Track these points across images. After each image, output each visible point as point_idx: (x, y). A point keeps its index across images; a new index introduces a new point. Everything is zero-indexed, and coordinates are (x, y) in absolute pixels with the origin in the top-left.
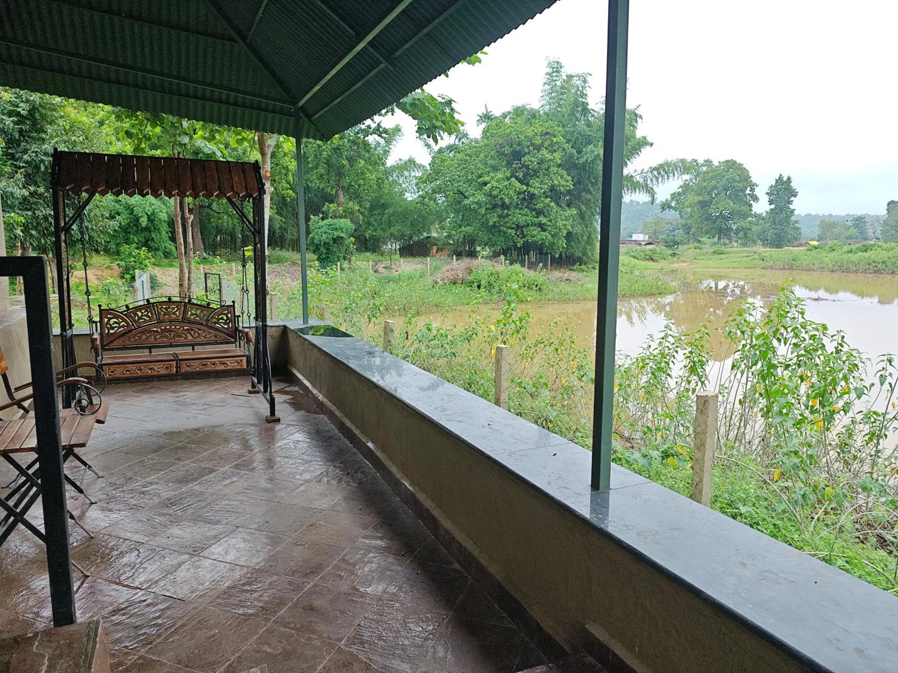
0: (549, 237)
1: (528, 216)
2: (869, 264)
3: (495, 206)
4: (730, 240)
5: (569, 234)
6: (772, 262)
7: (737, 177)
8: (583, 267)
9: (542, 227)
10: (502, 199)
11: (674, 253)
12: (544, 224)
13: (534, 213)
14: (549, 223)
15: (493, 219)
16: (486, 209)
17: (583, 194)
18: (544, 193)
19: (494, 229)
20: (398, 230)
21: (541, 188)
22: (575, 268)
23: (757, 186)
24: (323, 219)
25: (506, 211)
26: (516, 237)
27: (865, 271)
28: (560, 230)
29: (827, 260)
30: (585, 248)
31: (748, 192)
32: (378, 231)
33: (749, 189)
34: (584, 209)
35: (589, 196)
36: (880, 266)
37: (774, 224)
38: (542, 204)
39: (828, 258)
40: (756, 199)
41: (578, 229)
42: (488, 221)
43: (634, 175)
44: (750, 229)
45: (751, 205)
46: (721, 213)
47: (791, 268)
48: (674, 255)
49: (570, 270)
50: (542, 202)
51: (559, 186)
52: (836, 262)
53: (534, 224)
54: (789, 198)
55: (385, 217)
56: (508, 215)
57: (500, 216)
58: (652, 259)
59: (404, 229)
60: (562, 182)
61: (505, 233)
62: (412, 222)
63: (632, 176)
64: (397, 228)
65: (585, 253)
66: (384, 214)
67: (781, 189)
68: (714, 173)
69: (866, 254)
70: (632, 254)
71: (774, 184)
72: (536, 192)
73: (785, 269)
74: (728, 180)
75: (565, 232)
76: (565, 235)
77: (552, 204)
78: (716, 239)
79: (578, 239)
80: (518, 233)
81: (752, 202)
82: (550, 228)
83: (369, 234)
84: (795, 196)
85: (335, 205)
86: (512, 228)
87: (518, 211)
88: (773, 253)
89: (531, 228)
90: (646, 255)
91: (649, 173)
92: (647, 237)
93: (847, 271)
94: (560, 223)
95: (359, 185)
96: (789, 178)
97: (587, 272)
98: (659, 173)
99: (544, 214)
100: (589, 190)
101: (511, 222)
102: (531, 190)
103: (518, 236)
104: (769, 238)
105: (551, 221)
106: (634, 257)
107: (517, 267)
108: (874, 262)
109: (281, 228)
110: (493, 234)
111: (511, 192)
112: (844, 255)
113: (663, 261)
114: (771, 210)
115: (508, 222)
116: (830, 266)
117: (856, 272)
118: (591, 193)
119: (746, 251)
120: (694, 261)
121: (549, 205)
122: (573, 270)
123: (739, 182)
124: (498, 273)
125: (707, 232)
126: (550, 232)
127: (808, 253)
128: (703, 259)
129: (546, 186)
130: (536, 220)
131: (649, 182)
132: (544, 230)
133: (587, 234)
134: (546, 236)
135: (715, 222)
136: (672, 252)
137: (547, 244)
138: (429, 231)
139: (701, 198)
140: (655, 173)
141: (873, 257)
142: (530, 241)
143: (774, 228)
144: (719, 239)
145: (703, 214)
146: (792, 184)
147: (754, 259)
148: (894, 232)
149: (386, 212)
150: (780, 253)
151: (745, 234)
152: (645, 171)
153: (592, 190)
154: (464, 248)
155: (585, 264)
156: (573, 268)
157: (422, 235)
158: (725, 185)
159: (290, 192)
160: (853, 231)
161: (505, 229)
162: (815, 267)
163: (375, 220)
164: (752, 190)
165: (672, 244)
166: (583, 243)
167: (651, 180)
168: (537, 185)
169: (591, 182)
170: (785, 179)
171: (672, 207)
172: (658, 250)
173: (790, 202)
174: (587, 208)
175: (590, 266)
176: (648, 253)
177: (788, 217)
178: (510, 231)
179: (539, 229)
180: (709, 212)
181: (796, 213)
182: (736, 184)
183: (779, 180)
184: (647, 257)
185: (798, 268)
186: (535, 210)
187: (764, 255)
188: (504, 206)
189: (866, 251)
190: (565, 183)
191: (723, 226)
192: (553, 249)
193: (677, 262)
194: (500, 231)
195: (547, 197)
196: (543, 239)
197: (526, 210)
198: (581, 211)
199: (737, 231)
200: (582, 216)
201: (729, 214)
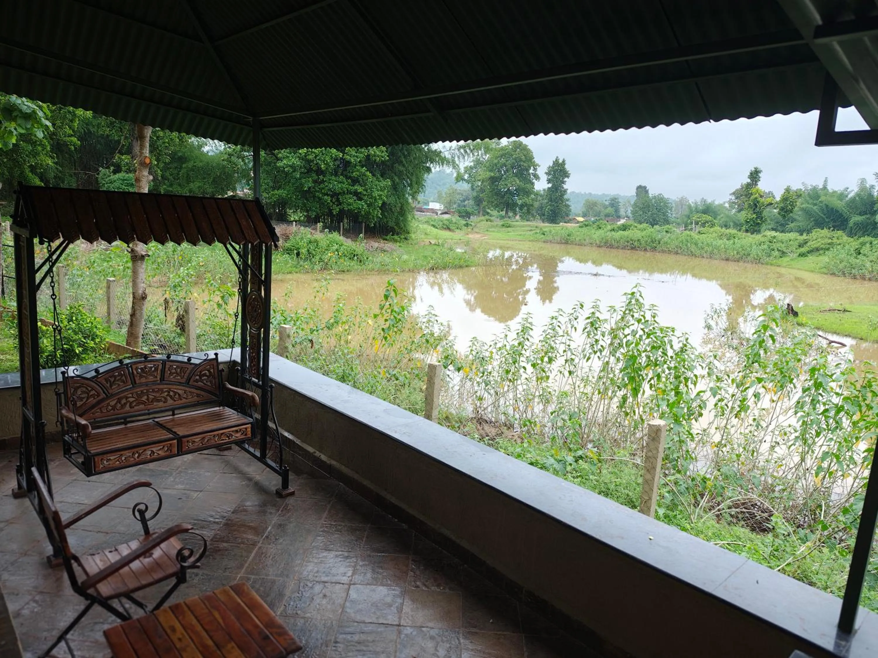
0: (365, 206)
1: (344, 183)
2: (628, 242)
3: (309, 171)
4: (516, 214)
5: (384, 204)
6: (551, 237)
7: (523, 157)
8: (396, 237)
9: (358, 196)
10: (317, 164)
11: (467, 224)
12: (360, 193)
13: (350, 181)
14: (365, 193)
15: (308, 184)
16: (301, 173)
17: (396, 165)
18: (360, 162)
19: (307, 195)
20: (199, 187)
21: (357, 157)
22: (388, 237)
23: (539, 166)
24: (115, 172)
25: (321, 177)
26: (331, 204)
27: (624, 248)
28: (375, 200)
29: (595, 236)
30: (397, 219)
31: (531, 171)
32: (175, 186)
33: (532, 168)
34: (397, 180)
35: (401, 168)
36: (636, 244)
37: (551, 201)
38: (358, 173)
39: (597, 235)
40: (537, 177)
41: (392, 200)
42: (302, 185)
43: (442, 151)
44: (532, 205)
45: (533, 184)
46: (508, 189)
47: (567, 243)
48: (467, 225)
49: (384, 239)
50: (358, 171)
51: (375, 156)
52: (603, 239)
53: (349, 192)
54: (563, 179)
55: (182, 172)
56: (323, 182)
57: (315, 182)
58: (448, 229)
59: (206, 186)
60: (378, 153)
61: (320, 199)
62: (214, 178)
63: (441, 152)
64: (198, 184)
65: (397, 224)
66: (181, 168)
67: (557, 170)
68: (504, 152)
69: (626, 233)
70: (432, 223)
71: (551, 165)
72: (353, 160)
73: (562, 243)
74: (515, 159)
75: (380, 202)
76: (380, 205)
77: (368, 173)
78: (503, 213)
79: (391, 209)
80: (334, 200)
81: (534, 181)
82: (366, 198)
83: (165, 189)
84: (568, 177)
85: (129, 157)
86: (328, 195)
87: (333, 178)
88: (552, 229)
89: (347, 196)
90: (444, 224)
91: (457, 150)
92: (442, 207)
93: (611, 247)
94: (376, 194)
95: (158, 137)
96: (564, 161)
97: (400, 242)
98: (466, 152)
99: (359, 182)
100: (402, 162)
101: (327, 188)
102: (347, 157)
103: (334, 203)
104: (546, 214)
105: (366, 191)
106: (434, 226)
107: (335, 236)
108: (632, 240)
109: (55, 177)
110: (307, 199)
111: (328, 159)
112: (608, 233)
113: (459, 230)
114: (549, 188)
115: (323, 188)
116: (598, 242)
117: (618, 248)
118: (404, 166)
119: (529, 226)
120: (486, 233)
121: (365, 175)
122: (386, 240)
123: (524, 162)
124: (316, 241)
125: (496, 206)
126: (366, 202)
127: (580, 229)
128: (494, 231)
129: (362, 155)
130: (353, 189)
131: (456, 159)
132: (360, 199)
133: (400, 205)
134: (362, 205)
135: (503, 197)
136: (465, 222)
137: (363, 212)
138: (234, 189)
139: (492, 174)
140: (462, 151)
141: (631, 235)
142: (346, 209)
143: (550, 205)
144: (507, 213)
145: (494, 189)
146: (566, 166)
147: (536, 233)
148: (641, 213)
149: (184, 166)
150: (558, 228)
151: (528, 210)
152: (453, 148)
153: (405, 162)
154: (275, 211)
155: (398, 234)
156: (386, 237)
157: (227, 194)
158: (513, 163)
159: (74, 139)
160: (610, 210)
161: (321, 195)
162: (585, 243)
163: (171, 175)
164: (535, 169)
165: (466, 215)
166: (396, 214)
167: (459, 157)
168: (354, 153)
169: (404, 154)
170: (560, 161)
171: (465, 180)
172: (454, 220)
173: (563, 182)
174: (399, 179)
175: (403, 237)
176: (445, 222)
177: (562, 196)
178: (326, 197)
179: (355, 198)
180: (499, 188)
181: (568, 192)
182: (522, 163)
183: (556, 163)
184: (445, 227)
185: (572, 243)
186: (350, 177)
187: (544, 230)
188: (319, 172)
189: (624, 230)
190: (380, 154)
191: (510, 201)
192: (368, 219)
193: (471, 233)
194: (314, 197)
195: (362, 166)
196: (359, 208)
197: (341, 177)
198: (394, 182)
199: (522, 207)
200: (395, 187)
201: (515, 190)
